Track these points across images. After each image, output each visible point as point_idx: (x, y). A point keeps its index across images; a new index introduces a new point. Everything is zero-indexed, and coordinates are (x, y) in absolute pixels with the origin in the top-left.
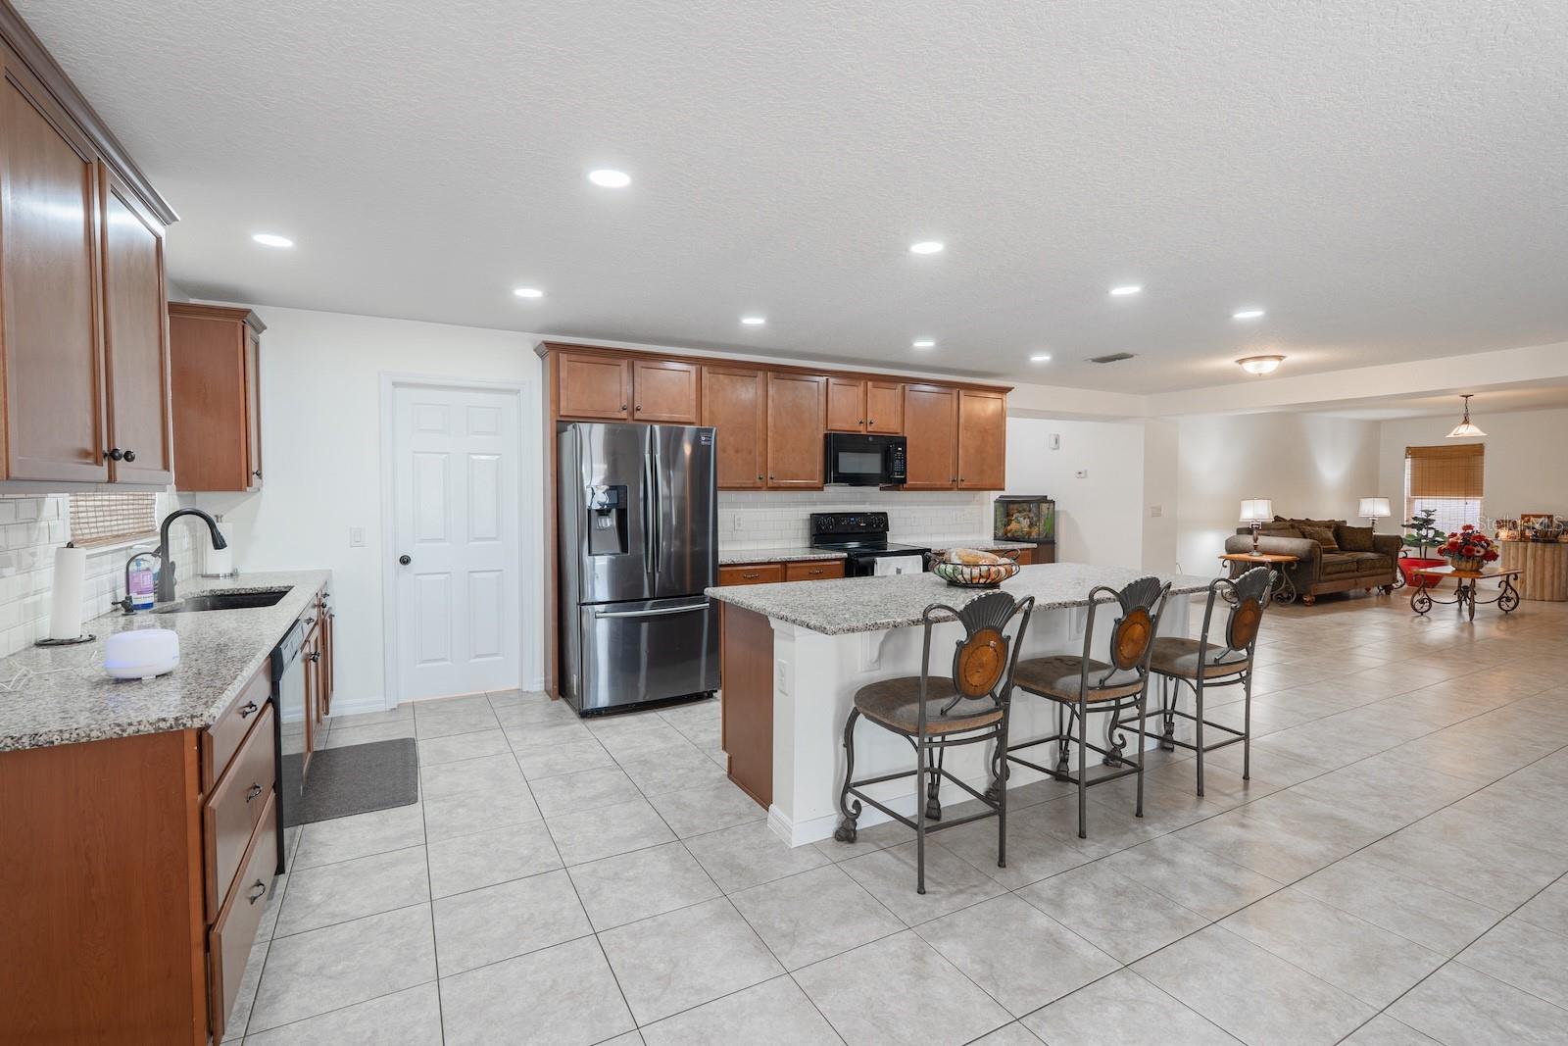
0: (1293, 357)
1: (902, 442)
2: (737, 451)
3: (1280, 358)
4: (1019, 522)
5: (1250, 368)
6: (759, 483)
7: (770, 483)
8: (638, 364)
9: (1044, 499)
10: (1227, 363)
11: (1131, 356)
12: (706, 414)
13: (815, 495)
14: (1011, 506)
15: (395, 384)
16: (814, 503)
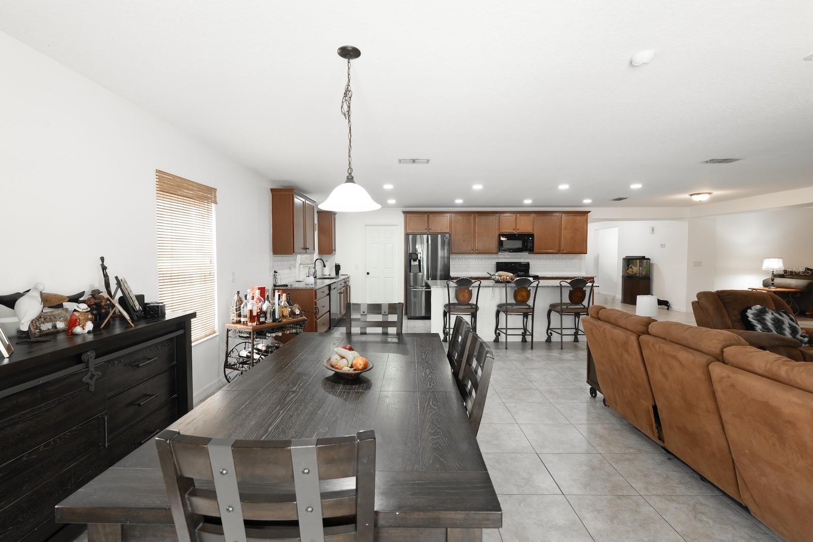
0: (717, 193)
1: (532, 235)
2: (464, 241)
3: (710, 193)
4: (632, 269)
5: (696, 198)
6: (472, 252)
7: (477, 252)
8: (431, 216)
9: (643, 258)
10: (686, 196)
11: (627, 198)
12: (453, 230)
13: (494, 256)
14: (631, 261)
15: (366, 225)
16: (498, 258)
